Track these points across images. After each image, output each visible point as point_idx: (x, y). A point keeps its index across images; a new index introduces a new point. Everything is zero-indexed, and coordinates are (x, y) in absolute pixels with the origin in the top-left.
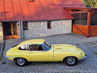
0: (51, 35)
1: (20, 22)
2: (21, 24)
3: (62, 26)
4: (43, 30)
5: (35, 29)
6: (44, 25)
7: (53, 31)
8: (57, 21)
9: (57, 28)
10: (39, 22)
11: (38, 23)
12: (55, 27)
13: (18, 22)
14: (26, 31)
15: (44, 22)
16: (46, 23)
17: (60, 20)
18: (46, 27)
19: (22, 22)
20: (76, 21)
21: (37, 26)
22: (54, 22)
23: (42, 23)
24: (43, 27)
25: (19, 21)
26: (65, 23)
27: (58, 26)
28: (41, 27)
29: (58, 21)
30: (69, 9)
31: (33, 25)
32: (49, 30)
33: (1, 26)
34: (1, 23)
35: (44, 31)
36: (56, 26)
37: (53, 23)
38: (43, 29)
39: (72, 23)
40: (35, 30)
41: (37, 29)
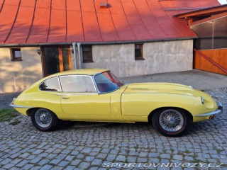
0: (142, 74)
1: (76, 45)
2: (77, 51)
3: (170, 55)
4: (124, 62)
5: (107, 60)
6: (128, 52)
7: (148, 65)
8: (156, 43)
9: (157, 58)
10: (116, 46)
11: (113, 47)
12: (152, 57)
13: (72, 45)
14: (88, 65)
15: (127, 45)
16: (132, 48)
17: (163, 41)
18: (133, 55)
19: (79, 44)
20: (203, 43)
21: (112, 54)
22: (150, 44)
23: (123, 48)
24: (125, 57)
25: (74, 44)
26: (176, 48)
27: (160, 54)
28: (122, 56)
29: (160, 43)
30: (186, 16)
31: (102, 53)
32: (138, 63)
33: (39, 53)
34: (39, 48)
35: (127, 64)
36: (155, 55)
37: (147, 49)
38: (125, 60)
39: (194, 47)
40: (107, 63)
41: (113, 60)
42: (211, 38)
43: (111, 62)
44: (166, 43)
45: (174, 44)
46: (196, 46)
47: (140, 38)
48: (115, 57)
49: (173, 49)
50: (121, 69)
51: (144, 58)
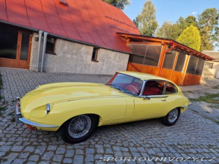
1: (43, 35)
2: (42, 40)
3: (115, 62)
4: (83, 61)
5: (69, 56)
6: (87, 53)
7: (100, 67)
9: (106, 63)
10: (79, 45)
12: (104, 61)
14: (50, 56)
15: (87, 47)
16: (91, 49)
17: (113, 50)
18: (91, 57)
19: (46, 34)
21: (74, 52)
22: (104, 51)
23: (84, 48)
24: (85, 56)
25: (41, 32)
26: (119, 58)
27: (109, 60)
28: (82, 54)
29: (111, 52)
30: (127, 36)
31: (66, 48)
32: (93, 63)
35: (84, 63)
36: (106, 60)
37: (101, 53)
38: (84, 59)
39: (129, 60)
41: (74, 56)
42: (143, 57)
43: (72, 58)
44: (114, 53)
45: (119, 54)
47: (98, 44)
48: (76, 54)
49: (117, 58)
50: (79, 66)
51: (98, 60)
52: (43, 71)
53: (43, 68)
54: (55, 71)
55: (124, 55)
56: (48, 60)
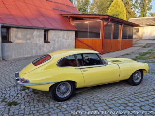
3: (64, 40)
4: (37, 44)
5: (24, 42)
6: (39, 36)
7: (52, 47)
8: (57, 31)
9: (57, 42)
10: (31, 31)
11: (29, 31)
12: (54, 40)
14: (6, 44)
15: (39, 31)
16: (42, 32)
17: (61, 30)
19: (0, 25)
21: (28, 37)
23: (36, 32)
24: (38, 39)
26: (67, 36)
27: (59, 39)
29: (59, 31)
30: (69, 16)
31: (20, 35)
32: (46, 44)
35: (38, 46)
36: (56, 39)
37: (51, 35)
40: (24, 44)
41: (28, 41)
42: (87, 32)
43: (27, 43)
44: (62, 32)
45: (66, 33)
46: (76, 36)
47: (48, 26)
48: (30, 39)
49: (65, 36)
50: (34, 49)
51: (49, 40)
52: (3, 60)
53: (3, 57)
54: (13, 57)
55: (71, 32)
56: (6, 48)
